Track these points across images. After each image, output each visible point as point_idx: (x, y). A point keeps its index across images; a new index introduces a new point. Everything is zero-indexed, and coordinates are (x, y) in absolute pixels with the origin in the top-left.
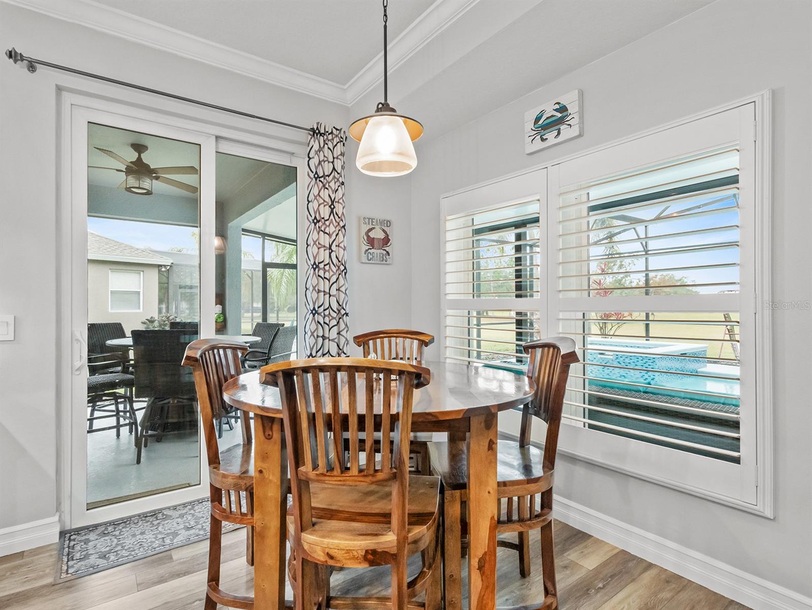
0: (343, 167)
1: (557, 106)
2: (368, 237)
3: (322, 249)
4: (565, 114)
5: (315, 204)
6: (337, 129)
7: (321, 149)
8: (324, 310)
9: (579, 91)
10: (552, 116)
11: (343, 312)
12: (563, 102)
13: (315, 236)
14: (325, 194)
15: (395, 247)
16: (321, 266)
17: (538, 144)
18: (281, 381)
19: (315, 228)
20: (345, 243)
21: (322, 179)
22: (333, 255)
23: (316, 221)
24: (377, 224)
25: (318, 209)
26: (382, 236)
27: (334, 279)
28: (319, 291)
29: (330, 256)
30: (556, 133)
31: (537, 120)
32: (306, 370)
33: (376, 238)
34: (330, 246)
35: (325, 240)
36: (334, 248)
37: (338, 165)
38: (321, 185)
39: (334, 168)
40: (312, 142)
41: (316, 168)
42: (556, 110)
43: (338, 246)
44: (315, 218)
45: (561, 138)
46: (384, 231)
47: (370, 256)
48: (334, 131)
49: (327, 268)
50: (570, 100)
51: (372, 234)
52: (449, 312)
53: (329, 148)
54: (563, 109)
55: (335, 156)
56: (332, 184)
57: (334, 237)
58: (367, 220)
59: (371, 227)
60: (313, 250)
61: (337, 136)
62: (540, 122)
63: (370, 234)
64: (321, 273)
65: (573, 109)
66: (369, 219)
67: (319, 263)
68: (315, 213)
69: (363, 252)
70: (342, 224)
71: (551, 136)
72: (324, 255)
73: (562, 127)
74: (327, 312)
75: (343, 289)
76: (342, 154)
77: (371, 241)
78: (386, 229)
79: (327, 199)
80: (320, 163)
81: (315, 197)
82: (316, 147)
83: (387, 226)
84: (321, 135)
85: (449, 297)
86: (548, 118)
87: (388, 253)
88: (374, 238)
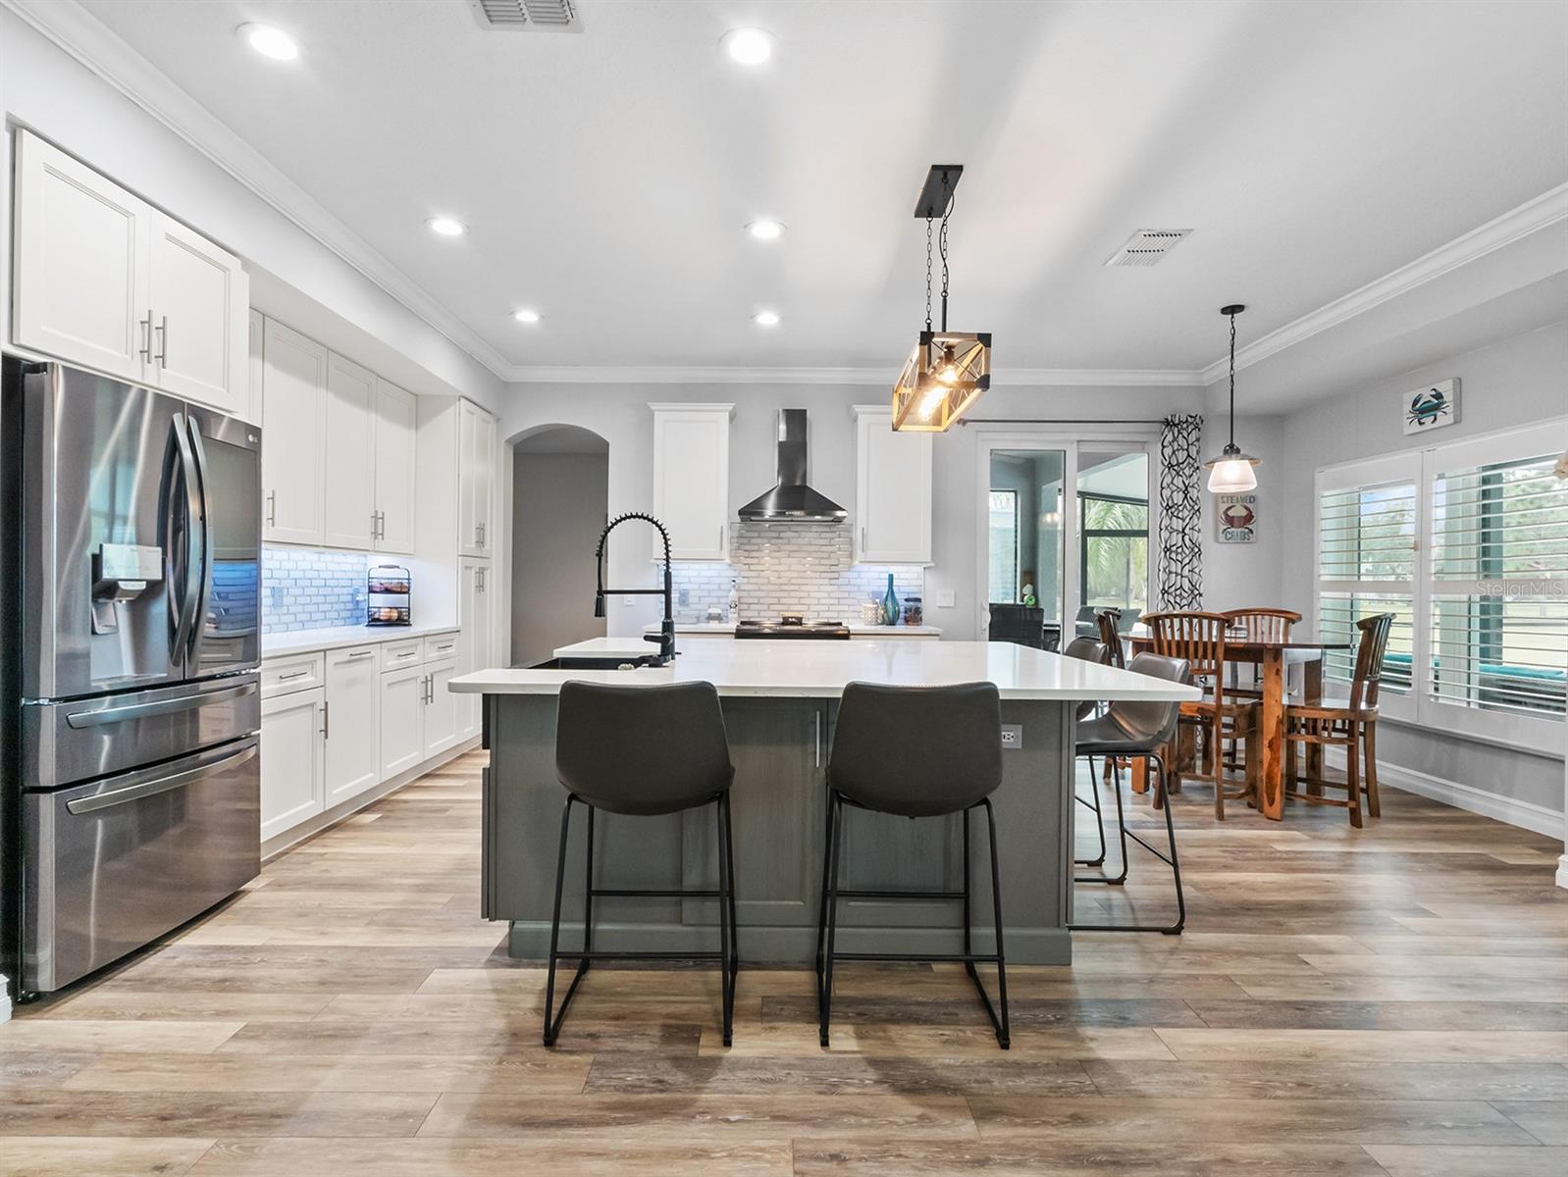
0: (1198, 452)
1: (1434, 393)
2: (1227, 515)
3: (1175, 533)
4: (1441, 401)
5: (1167, 493)
6: (1192, 417)
7: (1175, 439)
8: (1176, 590)
9: (1454, 381)
10: (1429, 401)
11: (1196, 592)
12: (1440, 390)
13: (1166, 521)
14: (1178, 481)
15: (1260, 524)
16: (1174, 549)
17: (1416, 427)
18: (1153, 623)
19: (1167, 514)
20: (1200, 526)
21: (1176, 468)
22: (1187, 538)
23: (1168, 508)
24: (1237, 502)
25: (1171, 496)
26: (1244, 513)
27: (1187, 560)
28: (1170, 572)
29: (1183, 540)
30: (1432, 418)
31: (1415, 402)
32: (1167, 616)
33: (1238, 517)
34: (1184, 530)
35: (1177, 524)
36: (1187, 531)
37: (1193, 451)
38: (1174, 473)
39: (1189, 455)
40: (1166, 432)
41: (1170, 458)
42: (1432, 396)
43: (1192, 529)
44: (1168, 505)
45: (1436, 425)
46: (1246, 508)
47: (1229, 536)
48: (1189, 419)
49: (1180, 550)
50: (1446, 388)
51: (1231, 513)
52: (1323, 594)
53: (1183, 437)
54: (1439, 396)
55: (1190, 443)
56: (1187, 471)
57: (1187, 520)
58: (1225, 499)
59: (1231, 505)
60: (1165, 534)
61: (1192, 423)
62: (1418, 406)
63: (1229, 513)
64: (1173, 556)
65: (1448, 397)
66: (1228, 497)
67: (1171, 546)
68: (1168, 500)
69: (1221, 531)
70: (1196, 508)
71: (1428, 420)
72: (1176, 539)
73: (1439, 414)
74: (1178, 592)
75: (1197, 570)
76: (1198, 440)
77: (1230, 521)
78: (1248, 505)
79: (1181, 486)
80: (1174, 452)
81: (1168, 486)
82: (1170, 438)
83: (1250, 502)
84: (1175, 425)
85: (1323, 578)
86: (1425, 403)
87: (1251, 531)
88: (1233, 517)
